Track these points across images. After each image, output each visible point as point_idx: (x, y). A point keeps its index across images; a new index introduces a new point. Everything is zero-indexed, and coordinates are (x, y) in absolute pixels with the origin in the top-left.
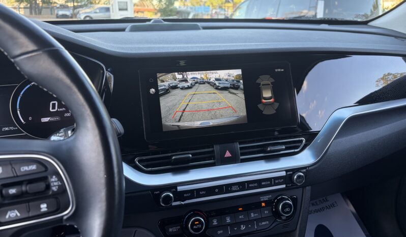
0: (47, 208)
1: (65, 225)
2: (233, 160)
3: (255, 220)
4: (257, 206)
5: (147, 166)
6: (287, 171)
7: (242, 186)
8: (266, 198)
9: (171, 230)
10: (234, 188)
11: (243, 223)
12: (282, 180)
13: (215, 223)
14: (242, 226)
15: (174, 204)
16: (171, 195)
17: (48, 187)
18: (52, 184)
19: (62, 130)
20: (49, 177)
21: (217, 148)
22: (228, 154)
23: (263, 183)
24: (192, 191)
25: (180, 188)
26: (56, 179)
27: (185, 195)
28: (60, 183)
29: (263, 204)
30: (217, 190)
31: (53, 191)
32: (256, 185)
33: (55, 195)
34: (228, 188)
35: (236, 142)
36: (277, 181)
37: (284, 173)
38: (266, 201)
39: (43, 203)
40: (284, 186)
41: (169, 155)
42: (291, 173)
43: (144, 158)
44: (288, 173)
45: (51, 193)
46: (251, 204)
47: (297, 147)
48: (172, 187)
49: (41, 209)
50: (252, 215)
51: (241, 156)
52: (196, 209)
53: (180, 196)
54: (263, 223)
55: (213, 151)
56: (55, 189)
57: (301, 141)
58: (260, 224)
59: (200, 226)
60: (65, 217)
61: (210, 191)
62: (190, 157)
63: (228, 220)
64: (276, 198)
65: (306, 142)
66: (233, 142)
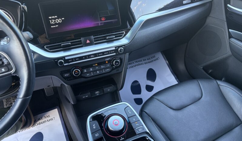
0: (5, 70)
1: (13, 76)
2: (91, 44)
3: (103, 69)
4: (104, 63)
5: (50, 49)
6: (115, 47)
7: (95, 55)
8: (108, 59)
9: (65, 75)
10: (92, 56)
11: (98, 70)
12: (114, 51)
13: (85, 71)
14: (98, 72)
15: (65, 65)
16: (63, 61)
17: (3, 63)
18: (4, 62)
19: (5, 38)
20: (3, 59)
21: (82, 39)
22: (88, 42)
23: (105, 53)
24: (72, 59)
25: (66, 58)
26: (6, 60)
27: (69, 61)
28: (7, 61)
29: (107, 62)
30: (84, 58)
31: (5, 64)
32: (102, 54)
33: (6, 65)
34: (89, 56)
35: (92, 35)
36: (111, 52)
37: (114, 48)
38: (108, 60)
39: (3, 68)
40: (115, 54)
41: (60, 43)
42: (117, 48)
43: (49, 46)
44: (116, 48)
45: (4, 65)
46: (101, 62)
47: (121, 36)
48: (63, 58)
49: (2, 70)
50: (102, 67)
51: (95, 42)
52: (76, 66)
53: (67, 61)
54: (107, 70)
55: (81, 41)
56: (6, 63)
57: (123, 33)
58: (106, 70)
59: (78, 73)
60: (12, 73)
61: (81, 58)
62: (69, 44)
63: (91, 70)
64: (113, 59)
65: (125, 33)
66: (90, 36)
